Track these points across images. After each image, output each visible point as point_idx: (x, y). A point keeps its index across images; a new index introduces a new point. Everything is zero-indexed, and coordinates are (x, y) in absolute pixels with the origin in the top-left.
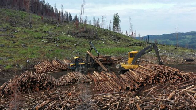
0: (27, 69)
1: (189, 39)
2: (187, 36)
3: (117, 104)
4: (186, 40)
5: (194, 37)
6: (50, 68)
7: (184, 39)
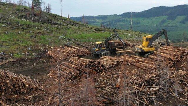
0: (41, 57)
1: (99, 23)
2: (97, 20)
3: (174, 76)
4: (96, 24)
5: (104, 21)
6: (70, 54)
7: (95, 23)
